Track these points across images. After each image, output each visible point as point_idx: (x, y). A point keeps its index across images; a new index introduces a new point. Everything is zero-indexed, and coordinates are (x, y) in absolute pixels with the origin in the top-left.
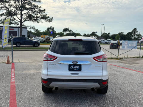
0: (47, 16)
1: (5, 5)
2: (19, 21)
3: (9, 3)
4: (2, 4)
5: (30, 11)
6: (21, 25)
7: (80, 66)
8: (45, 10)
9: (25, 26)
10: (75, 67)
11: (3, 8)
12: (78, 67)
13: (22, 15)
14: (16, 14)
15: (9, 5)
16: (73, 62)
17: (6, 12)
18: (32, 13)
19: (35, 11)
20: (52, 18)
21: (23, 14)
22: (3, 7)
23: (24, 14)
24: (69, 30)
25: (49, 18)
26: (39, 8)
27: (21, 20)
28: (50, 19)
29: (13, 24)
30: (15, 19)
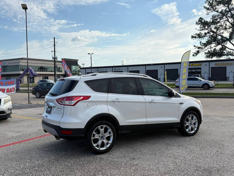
3: (216, 25)
4: (205, 29)
7: (51, 108)
15: (216, 28)
22: (208, 33)
29: (224, 55)
30: (226, 47)
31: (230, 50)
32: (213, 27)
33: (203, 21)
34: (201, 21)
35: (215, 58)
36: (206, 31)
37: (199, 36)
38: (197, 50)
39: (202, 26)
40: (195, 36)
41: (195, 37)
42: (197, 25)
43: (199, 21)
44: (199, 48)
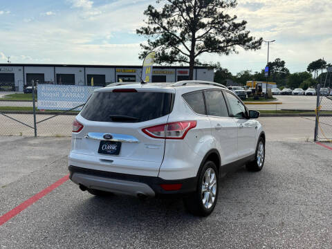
0: (249, 36)
1: (161, 23)
2: (189, 54)
3: (168, 19)
4: (155, 23)
5: (212, 31)
6: (192, 62)
7: (119, 144)
8: (244, 23)
9: (200, 64)
10: (110, 147)
11: (157, 31)
12: (114, 148)
13: (193, 40)
14: (182, 40)
15: (168, 23)
16: (104, 137)
17: (161, 37)
18: (216, 33)
19: (224, 28)
20: (261, 39)
21: (196, 37)
22: (158, 28)
23: (199, 37)
24: (327, 64)
25: (254, 41)
26: (232, 19)
27: (192, 52)
28: (256, 42)
29: (176, 61)
30: (180, 50)
31: (183, 55)
32: (165, 21)
33: (153, 11)
34: (151, 11)
35: (164, 64)
36: (156, 26)
37: (147, 31)
38: (144, 50)
39: (151, 18)
40: (142, 30)
41: (142, 32)
42: (146, 15)
43: (149, 10)
44: (147, 48)
